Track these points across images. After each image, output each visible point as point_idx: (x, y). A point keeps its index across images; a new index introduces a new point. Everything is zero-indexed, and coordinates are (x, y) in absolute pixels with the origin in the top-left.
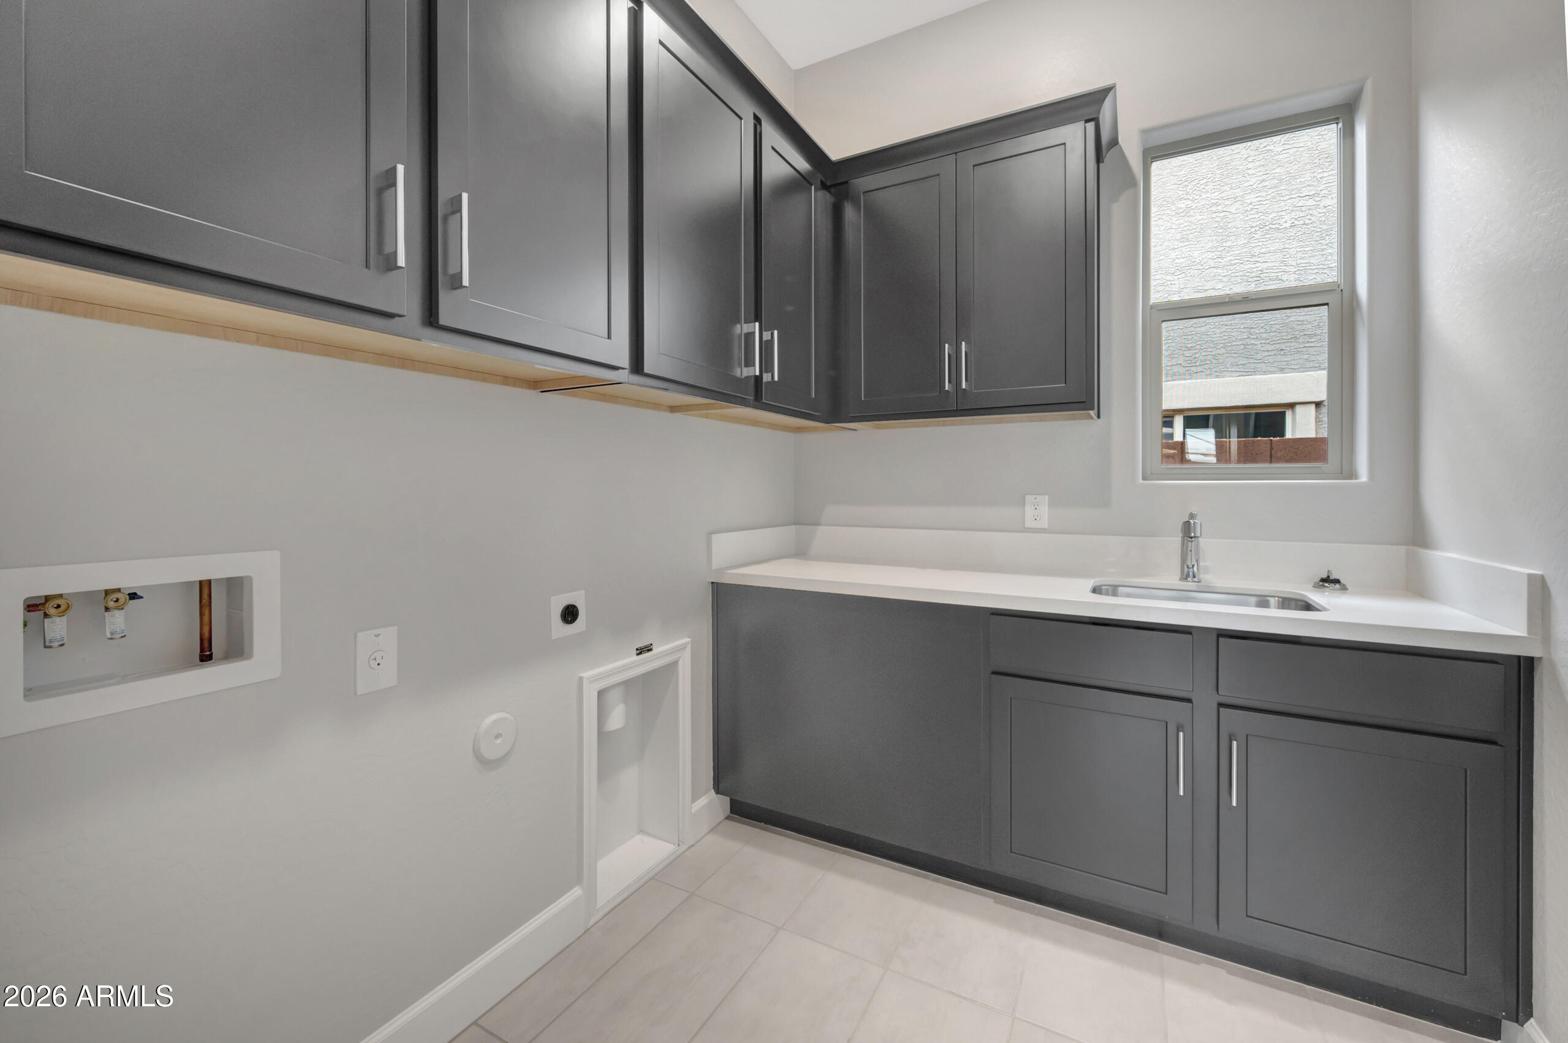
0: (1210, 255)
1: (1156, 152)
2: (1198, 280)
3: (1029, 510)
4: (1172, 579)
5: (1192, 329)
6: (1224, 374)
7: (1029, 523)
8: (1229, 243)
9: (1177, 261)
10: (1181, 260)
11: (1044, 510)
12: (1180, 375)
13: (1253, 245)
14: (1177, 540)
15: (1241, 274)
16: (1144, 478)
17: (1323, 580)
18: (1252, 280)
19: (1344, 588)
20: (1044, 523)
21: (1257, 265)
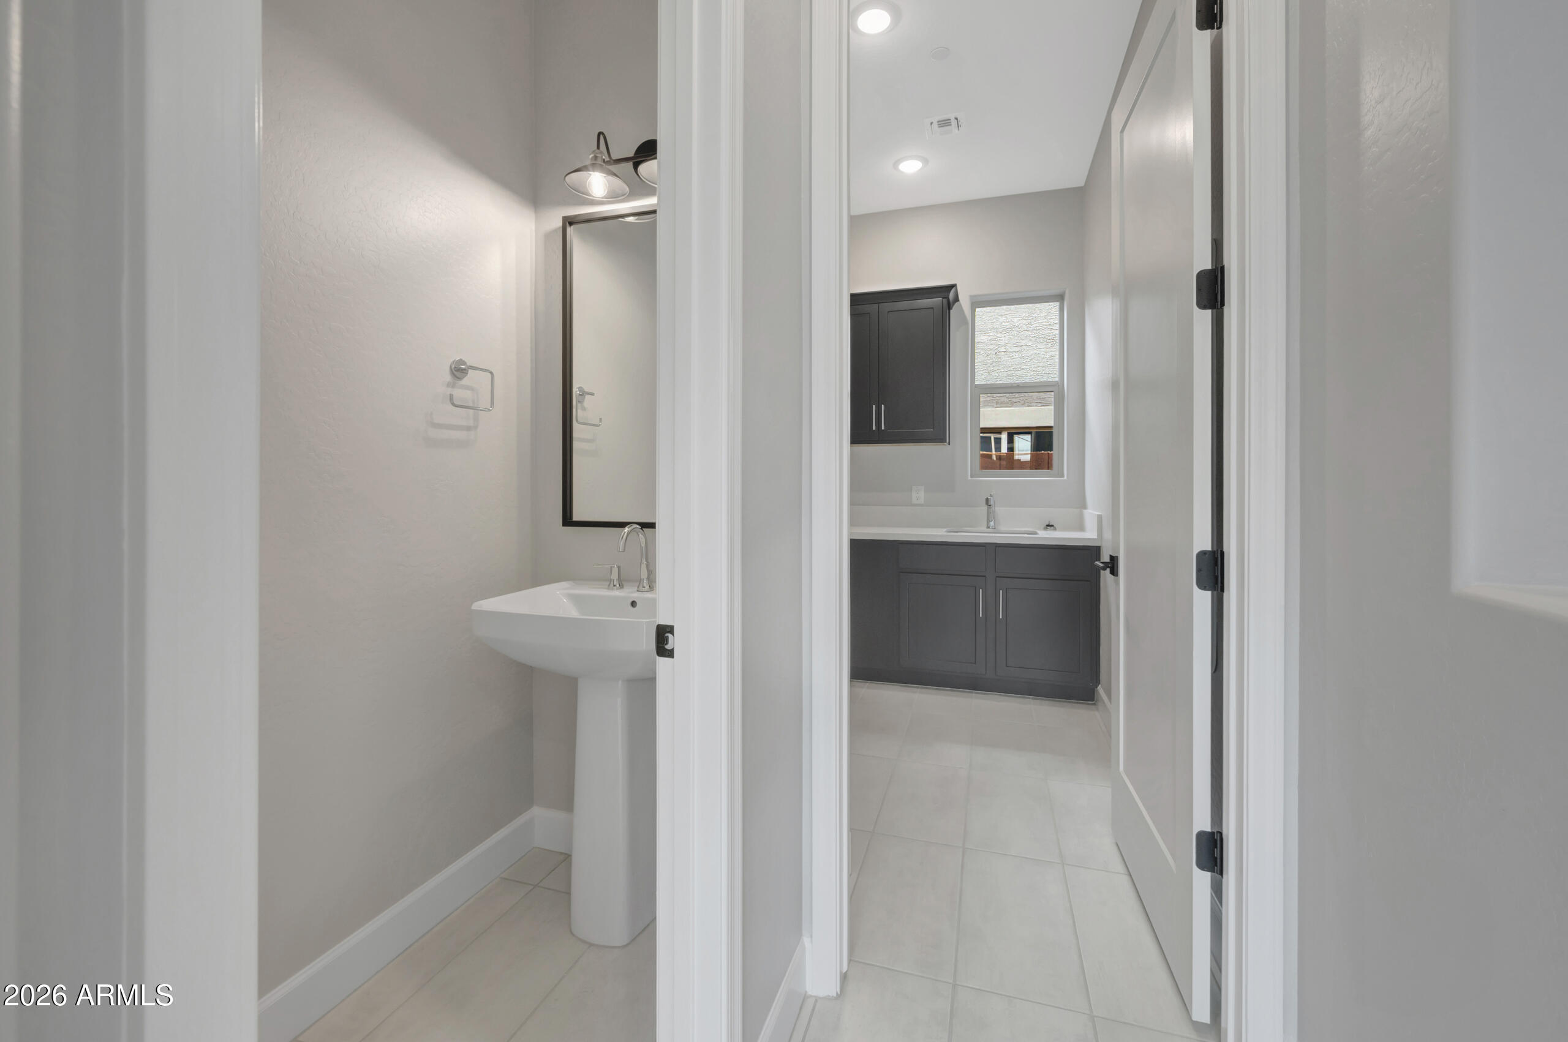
0: (1024, 322)
1: (979, 302)
2: (1016, 338)
3: (914, 495)
4: (984, 529)
5: (1012, 372)
6: (1033, 404)
7: (914, 501)
8: (1035, 315)
9: (1003, 324)
10: (1007, 324)
11: (922, 494)
12: (1005, 404)
13: (1050, 317)
14: (985, 508)
15: (1043, 336)
16: (971, 477)
17: (1047, 526)
18: (1049, 341)
19: (1055, 529)
20: (922, 501)
21: (1052, 331)
